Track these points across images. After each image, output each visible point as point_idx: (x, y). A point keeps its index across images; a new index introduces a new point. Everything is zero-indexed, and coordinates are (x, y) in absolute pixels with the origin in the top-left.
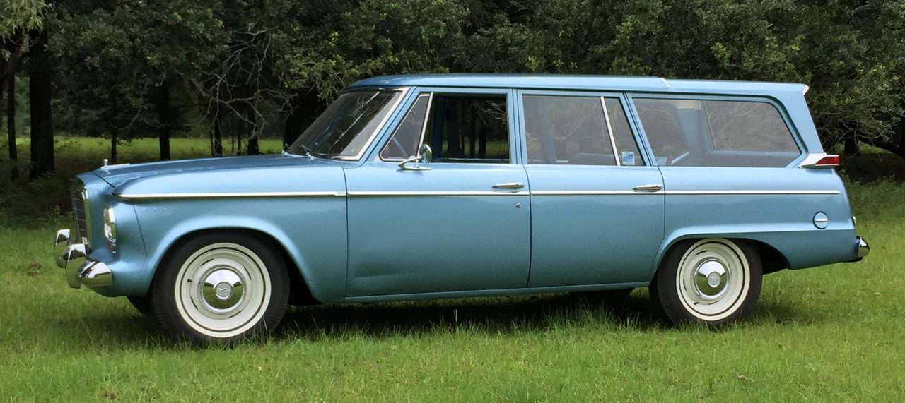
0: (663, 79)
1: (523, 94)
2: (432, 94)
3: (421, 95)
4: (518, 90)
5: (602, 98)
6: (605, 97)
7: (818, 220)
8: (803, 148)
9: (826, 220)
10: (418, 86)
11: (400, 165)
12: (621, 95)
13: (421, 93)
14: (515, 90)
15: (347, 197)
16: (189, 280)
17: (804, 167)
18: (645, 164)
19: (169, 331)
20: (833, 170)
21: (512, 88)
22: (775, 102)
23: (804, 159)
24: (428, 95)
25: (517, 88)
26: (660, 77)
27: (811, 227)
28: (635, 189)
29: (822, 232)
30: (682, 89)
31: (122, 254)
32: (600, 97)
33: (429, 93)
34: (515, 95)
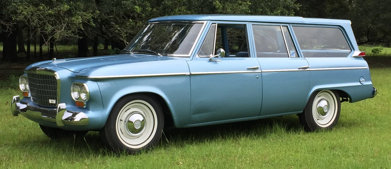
0: (302, 17)
1: (252, 25)
2: (217, 24)
5: (281, 26)
6: (282, 26)
7: (362, 80)
8: (352, 48)
9: (364, 80)
10: (211, 20)
11: (210, 59)
12: (288, 25)
13: (212, 24)
14: (249, 22)
15: (191, 75)
16: (121, 120)
17: (353, 57)
18: (299, 57)
19: (112, 147)
20: (362, 58)
22: (341, 28)
23: (353, 53)
24: (215, 25)
26: (301, 17)
27: (359, 84)
28: (299, 69)
29: (363, 86)
30: (310, 22)
31: (91, 108)
32: (280, 26)
34: (249, 25)
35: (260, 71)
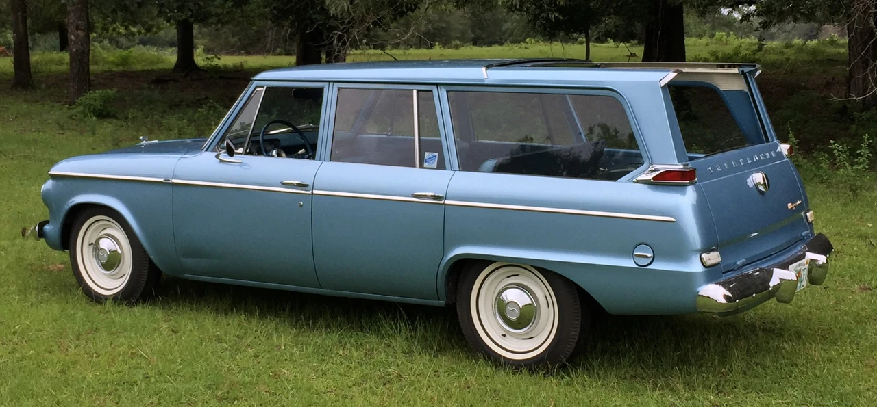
1: (338, 88)
2: (265, 88)
3: (257, 89)
4: (335, 84)
5: (415, 92)
6: (418, 91)
7: (640, 254)
8: (646, 157)
9: (651, 254)
11: (216, 157)
12: (434, 89)
13: (258, 86)
14: (331, 84)
15: (174, 184)
16: (92, 244)
17: (639, 181)
18: (445, 168)
21: (329, 82)
22: (620, 95)
23: (645, 171)
24: (262, 89)
25: (334, 82)
27: (629, 263)
28: (415, 196)
30: (502, 81)
32: (412, 90)
33: (263, 87)
34: (331, 88)
35: (310, 192)
